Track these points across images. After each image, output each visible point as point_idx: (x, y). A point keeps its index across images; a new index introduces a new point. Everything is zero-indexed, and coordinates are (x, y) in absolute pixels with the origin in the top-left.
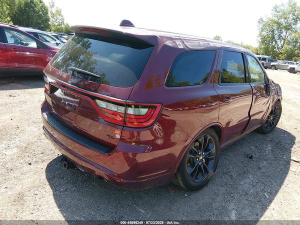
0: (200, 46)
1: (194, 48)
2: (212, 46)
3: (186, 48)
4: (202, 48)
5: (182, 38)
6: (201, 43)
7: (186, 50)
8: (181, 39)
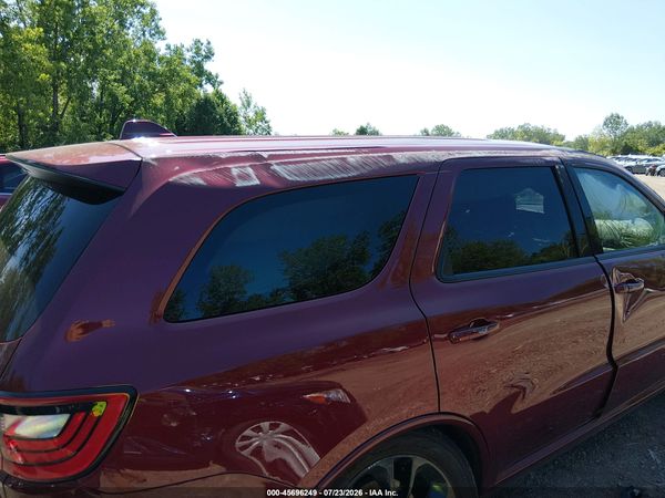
0: (346, 169)
1: (312, 178)
2: (402, 161)
3: (272, 182)
4: (354, 174)
5: (265, 155)
6: (351, 159)
7: (272, 188)
8: (259, 158)
